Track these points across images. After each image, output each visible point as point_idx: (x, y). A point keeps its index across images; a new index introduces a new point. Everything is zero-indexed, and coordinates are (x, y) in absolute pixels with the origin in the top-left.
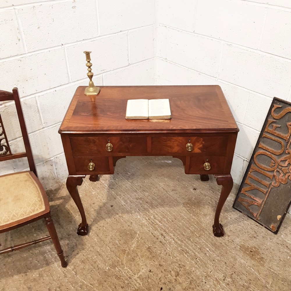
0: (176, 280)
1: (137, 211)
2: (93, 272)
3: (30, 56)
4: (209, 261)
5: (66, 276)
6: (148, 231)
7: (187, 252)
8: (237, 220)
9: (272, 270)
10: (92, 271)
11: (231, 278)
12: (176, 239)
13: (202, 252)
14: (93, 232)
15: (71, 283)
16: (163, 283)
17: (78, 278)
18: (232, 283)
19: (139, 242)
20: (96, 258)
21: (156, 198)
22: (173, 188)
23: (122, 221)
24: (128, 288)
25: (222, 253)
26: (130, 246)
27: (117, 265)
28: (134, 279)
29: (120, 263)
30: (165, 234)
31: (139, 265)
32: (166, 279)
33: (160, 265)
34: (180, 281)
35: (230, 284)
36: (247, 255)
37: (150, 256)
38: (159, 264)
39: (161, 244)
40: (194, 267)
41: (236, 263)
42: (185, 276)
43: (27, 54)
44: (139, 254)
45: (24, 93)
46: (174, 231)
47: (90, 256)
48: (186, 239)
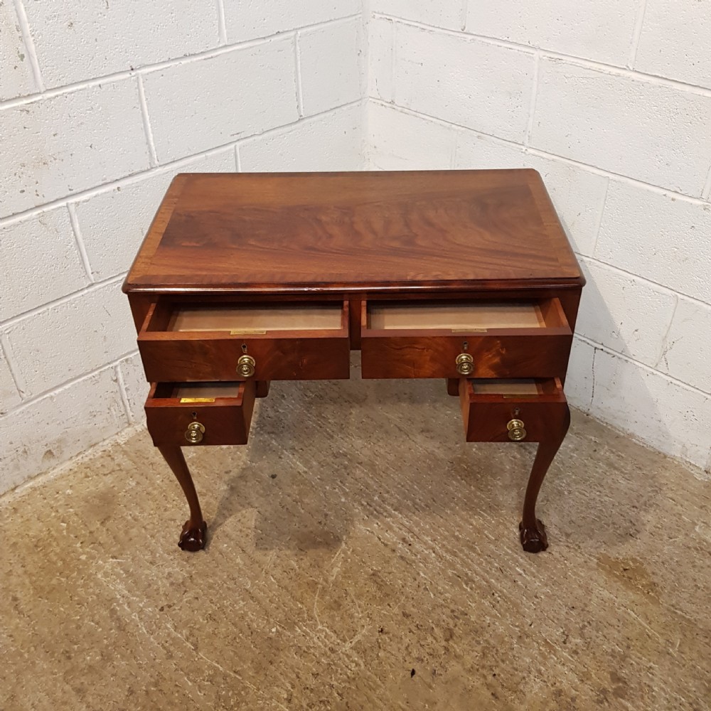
0: (446, 649)
1: (337, 484)
2: (238, 641)
3: (50, 99)
4: (525, 599)
5: (171, 656)
6: (368, 533)
7: (469, 581)
8: (584, 494)
9: (679, 612)
10: (235, 638)
11: (582, 636)
12: (438, 548)
13: (506, 577)
14: (232, 542)
15: (185, 671)
16: (417, 658)
17: (202, 658)
18: (585, 648)
19: (349, 560)
20: (244, 605)
21: (382, 451)
22: (423, 425)
23: (303, 511)
24: (329, 676)
25: (555, 578)
26: (327, 571)
27: (297, 621)
28: (343, 654)
29: (306, 615)
30: (412, 539)
31: (351, 616)
32: (421, 649)
33: (404, 614)
34: (458, 650)
35: (580, 652)
36: (616, 579)
37: (379, 594)
38: (403, 612)
39: (404, 563)
40: (489, 614)
41: (590, 600)
42: (470, 638)
43: (44, 95)
44: (351, 590)
45: (38, 195)
46: (433, 529)
47: (229, 603)
48: (463, 548)
